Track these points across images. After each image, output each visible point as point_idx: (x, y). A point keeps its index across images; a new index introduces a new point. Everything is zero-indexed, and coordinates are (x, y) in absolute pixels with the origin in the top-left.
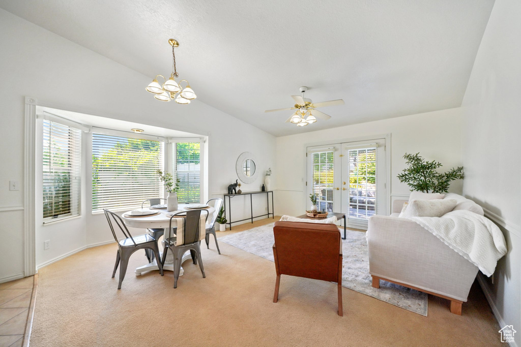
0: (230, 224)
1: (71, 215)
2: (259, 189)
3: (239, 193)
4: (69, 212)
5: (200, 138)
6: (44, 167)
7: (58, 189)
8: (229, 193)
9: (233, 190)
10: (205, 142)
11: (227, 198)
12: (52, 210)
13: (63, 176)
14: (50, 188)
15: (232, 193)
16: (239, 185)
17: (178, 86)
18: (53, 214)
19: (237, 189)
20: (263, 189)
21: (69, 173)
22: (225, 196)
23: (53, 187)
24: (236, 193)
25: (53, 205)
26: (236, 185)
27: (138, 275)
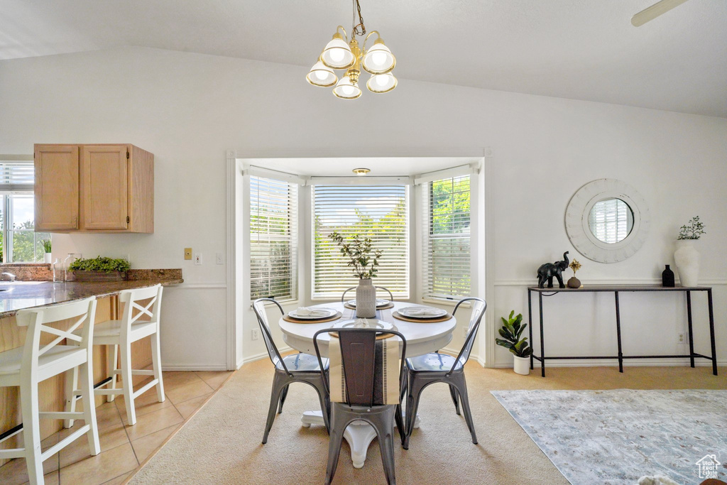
0: (542, 359)
1: (291, 297)
2: (651, 279)
3: (573, 286)
4: (289, 294)
5: (471, 165)
6: (252, 235)
7: (275, 263)
8: (541, 285)
9: (555, 278)
10: (479, 171)
11: (535, 295)
12: (267, 290)
13: (281, 246)
14: (266, 262)
15: (550, 285)
16: (575, 266)
17: (349, 49)
18: (270, 295)
19: (567, 275)
20: (668, 279)
21: (289, 242)
22: (530, 290)
23: (269, 261)
24: (562, 285)
25: (269, 283)
26: (563, 265)
27: (305, 426)
